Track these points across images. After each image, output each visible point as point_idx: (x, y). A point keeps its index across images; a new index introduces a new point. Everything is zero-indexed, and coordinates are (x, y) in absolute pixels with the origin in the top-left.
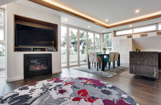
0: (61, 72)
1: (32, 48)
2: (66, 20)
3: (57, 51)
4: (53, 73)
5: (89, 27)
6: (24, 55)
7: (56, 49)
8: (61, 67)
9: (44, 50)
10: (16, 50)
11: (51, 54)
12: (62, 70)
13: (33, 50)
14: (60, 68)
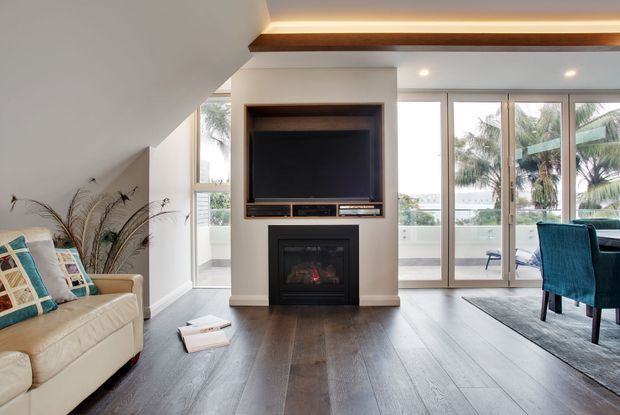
0: (397, 306)
1: (291, 204)
2: (424, 73)
3: (381, 215)
4: (361, 304)
5: (570, 74)
6: (271, 228)
7: (377, 207)
8: (397, 282)
9: (331, 211)
10: (252, 212)
11: (357, 226)
12: (402, 295)
13: (296, 214)
14: (394, 286)
